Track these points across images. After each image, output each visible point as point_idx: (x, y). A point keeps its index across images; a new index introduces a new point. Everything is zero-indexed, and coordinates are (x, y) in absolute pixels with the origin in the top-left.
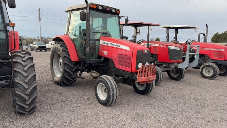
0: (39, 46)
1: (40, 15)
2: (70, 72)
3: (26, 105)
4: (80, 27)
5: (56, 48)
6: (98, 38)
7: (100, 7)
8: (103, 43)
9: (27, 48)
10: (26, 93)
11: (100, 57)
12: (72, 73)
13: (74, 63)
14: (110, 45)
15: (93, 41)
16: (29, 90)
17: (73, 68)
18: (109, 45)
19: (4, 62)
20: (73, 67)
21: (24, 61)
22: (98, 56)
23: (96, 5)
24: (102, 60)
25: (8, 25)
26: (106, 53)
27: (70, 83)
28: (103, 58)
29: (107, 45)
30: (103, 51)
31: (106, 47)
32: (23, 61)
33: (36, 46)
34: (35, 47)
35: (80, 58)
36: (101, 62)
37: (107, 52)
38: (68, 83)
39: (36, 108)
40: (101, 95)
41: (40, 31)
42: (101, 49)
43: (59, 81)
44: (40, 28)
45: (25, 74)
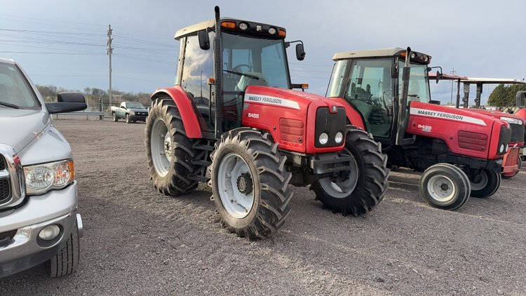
0: (136, 113)
1: (110, 41)
9: (101, 116)
18: (436, 116)
26: (427, 129)
28: (415, 136)
31: (429, 119)
33: (128, 111)
34: (127, 113)
36: (412, 142)
37: (430, 127)
41: (110, 76)
42: (413, 123)
44: (111, 70)
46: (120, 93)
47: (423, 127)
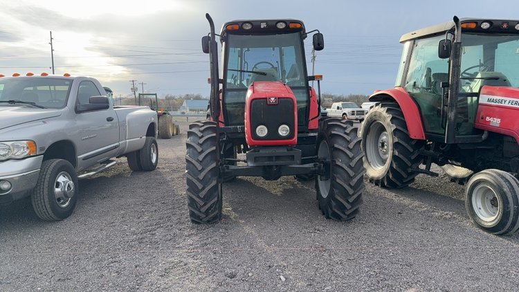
2: (406, 160)
3: (348, 202)
4: (429, 70)
5: (377, 114)
6: (476, 90)
7: (484, 24)
8: (489, 100)
10: (351, 183)
11: (478, 131)
12: (409, 164)
13: (413, 143)
14: (510, 105)
15: (462, 98)
16: (355, 180)
17: (413, 153)
18: (506, 104)
19: (303, 137)
20: (411, 150)
21: (347, 134)
22: (474, 128)
23: (476, 22)
24: (484, 137)
25: (313, 78)
26: (495, 122)
27: (403, 183)
28: (486, 132)
29: (500, 104)
30: (487, 118)
31: (498, 109)
32: (345, 133)
35: (428, 132)
36: (480, 141)
37: (499, 120)
38: (398, 183)
39: (359, 211)
40: (482, 210)
42: (482, 114)
43: (379, 177)
45: (351, 155)
46: (332, 97)
47: (491, 119)
